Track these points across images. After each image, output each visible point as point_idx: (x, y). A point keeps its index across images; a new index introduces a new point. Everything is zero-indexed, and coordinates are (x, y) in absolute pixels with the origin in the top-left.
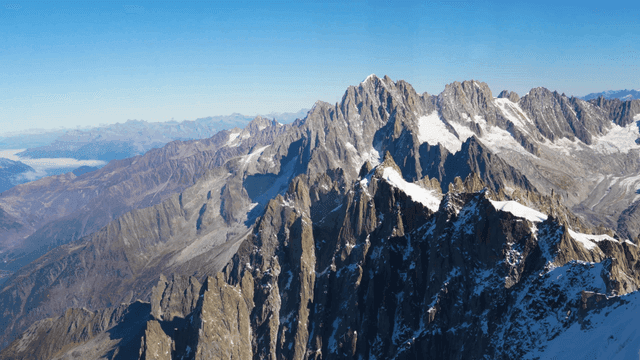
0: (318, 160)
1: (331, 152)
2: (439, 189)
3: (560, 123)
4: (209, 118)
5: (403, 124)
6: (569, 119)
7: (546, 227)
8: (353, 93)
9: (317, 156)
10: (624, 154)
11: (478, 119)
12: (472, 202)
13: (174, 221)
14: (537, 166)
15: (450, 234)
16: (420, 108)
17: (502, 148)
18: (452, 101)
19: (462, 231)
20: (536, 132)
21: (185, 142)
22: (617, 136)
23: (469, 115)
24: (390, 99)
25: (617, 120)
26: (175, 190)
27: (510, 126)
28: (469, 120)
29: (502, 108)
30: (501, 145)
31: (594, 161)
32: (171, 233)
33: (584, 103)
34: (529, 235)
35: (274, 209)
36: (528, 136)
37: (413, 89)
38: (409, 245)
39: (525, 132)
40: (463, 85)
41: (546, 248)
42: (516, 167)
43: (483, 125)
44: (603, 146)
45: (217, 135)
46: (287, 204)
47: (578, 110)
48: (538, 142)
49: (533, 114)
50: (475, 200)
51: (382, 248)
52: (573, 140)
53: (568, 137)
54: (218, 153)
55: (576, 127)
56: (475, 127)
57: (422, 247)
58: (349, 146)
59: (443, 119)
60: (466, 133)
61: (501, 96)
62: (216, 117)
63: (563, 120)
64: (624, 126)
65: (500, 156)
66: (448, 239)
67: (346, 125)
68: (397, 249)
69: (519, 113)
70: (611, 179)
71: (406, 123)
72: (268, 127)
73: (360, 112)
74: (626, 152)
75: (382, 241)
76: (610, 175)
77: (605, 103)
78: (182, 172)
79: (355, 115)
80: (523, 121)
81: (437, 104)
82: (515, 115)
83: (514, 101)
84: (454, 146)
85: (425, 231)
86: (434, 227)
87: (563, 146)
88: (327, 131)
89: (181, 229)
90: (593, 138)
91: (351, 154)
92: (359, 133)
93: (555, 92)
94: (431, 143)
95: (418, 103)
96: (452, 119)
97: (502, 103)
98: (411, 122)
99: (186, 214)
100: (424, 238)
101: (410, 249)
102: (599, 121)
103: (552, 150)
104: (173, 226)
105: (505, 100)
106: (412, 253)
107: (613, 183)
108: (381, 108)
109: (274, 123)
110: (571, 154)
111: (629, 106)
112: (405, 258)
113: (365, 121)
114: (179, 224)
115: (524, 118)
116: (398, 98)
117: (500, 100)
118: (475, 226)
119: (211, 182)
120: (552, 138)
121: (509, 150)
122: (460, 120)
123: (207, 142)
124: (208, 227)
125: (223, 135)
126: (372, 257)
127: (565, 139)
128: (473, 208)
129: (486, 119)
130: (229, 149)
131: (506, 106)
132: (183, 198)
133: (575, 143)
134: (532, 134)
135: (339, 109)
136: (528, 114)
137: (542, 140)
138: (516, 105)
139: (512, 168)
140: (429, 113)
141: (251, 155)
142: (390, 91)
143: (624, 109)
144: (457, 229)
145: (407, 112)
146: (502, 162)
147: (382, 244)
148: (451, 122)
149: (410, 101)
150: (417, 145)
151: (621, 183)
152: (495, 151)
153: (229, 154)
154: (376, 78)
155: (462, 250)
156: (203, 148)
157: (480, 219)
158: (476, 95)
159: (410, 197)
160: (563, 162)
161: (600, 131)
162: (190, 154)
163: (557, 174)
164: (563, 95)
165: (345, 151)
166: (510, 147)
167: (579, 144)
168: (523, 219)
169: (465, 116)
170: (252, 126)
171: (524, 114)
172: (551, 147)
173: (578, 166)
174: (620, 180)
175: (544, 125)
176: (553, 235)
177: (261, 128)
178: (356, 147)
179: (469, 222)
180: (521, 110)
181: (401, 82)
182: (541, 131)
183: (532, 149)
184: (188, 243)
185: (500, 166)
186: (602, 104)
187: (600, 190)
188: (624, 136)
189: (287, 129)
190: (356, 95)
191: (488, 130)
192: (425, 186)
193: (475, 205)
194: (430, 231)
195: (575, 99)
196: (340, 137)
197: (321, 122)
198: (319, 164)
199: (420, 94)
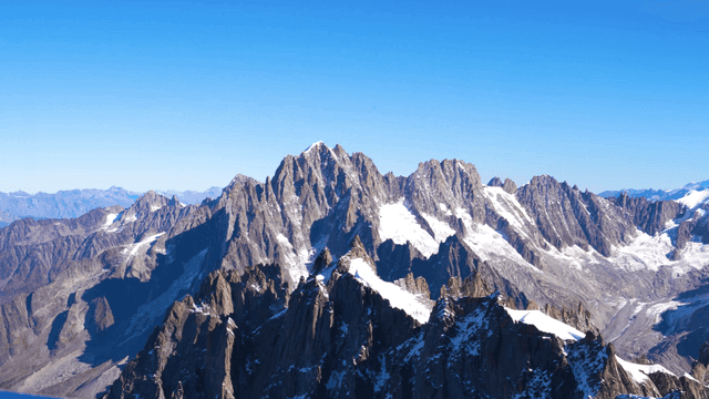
0: (236, 256)
1: (256, 246)
2: (427, 293)
3: (569, 225)
4: (76, 192)
5: (358, 213)
6: (582, 223)
7: (585, 349)
8: (292, 166)
9: (235, 250)
10: (652, 272)
11: (461, 213)
12: (478, 310)
13: (17, 334)
14: (539, 281)
15: (446, 353)
16: (382, 193)
17: (492, 254)
18: (426, 185)
19: (462, 350)
20: (537, 235)
21: (40, 222)
22: (643, 247)
23: (449, 207)
24: (342, 176)
25: (644, 226)
26: (22, 290)
27: (502, 226)
28: (449, 213)
29: (494, 200)
30: (490, 250)
31: (613, 279)
32: (11, 351)
33: (601, 200)
34: (560, 359)
35: (180, 315)
36: (527, 241)
37: (374, 166)
38: (384, 370)
39: (524, 235)
40: (442, 164)
41: (584, 377)
42: (511, 281)
43: (468, 221)
44: (625, 259)
45: (88, 214)
46: (198, 310)
47: (594, 208)
48: (540, 249)
49: (534, 212)
50: (483, 308)
51: (344, 373)
52: (587, 250)
53: (580, 245)
54: (89, 241)
55: (590, 231)
56: (456, 223)
57: (404, 372)
58: (282, 239)
59: (414, 211)
60: (444, 231)
61: (490, 184)
62: (86, 191)
63: (574, 221)
64: (653, 235)
65: (490, 264)
66: (444, 361)
67: (279, 210)
68: (366, 375)
69: (515, 208)
70: (635, 305)
71: (363, 211)
72: (164, 208)
73: (298, 192)
74: (656, 270)
75: (344, 362)
76: (634, 299)
77: (628, 203)
78: (33, 265)
79: (291, 197)
80: (521, 220)
81: (405, 189)
82: (510, 211)
83: (509, 191)
84: (428, 247)
85: (408, 350)
86: (422, 344)
87: (573, 257)
88: (251, 215)
89: (26, 347)
90: (613, 248)
91: (283, 250)
92: (296, 221)
93: (564, 185)
94: (396, 242)
95: (380, 186)
96: (425, 210)
97: (492, 194)
98: (369, 210)
99: (36, 324)
100: (406, 360)
101: (385, 376)
102: (620, 225)
103: (558, 261)
104: (15, 342)
105: (497, 190)
106: (388, 382)
107: (638, 309)
108: (328, 189)
109: (172, 202)
110: (584, 268)
111: (660, 209)
112: (377, 389)
113: (305, 204)
114: (24, 339)
115: (522, 216)
116: (353, 177)
117: (491, 189)
118: (483, 345)
119: (76, 280)
120: (558, 245)
121: (502, 257)
122: (436, 212)
123: (73, 223)
124: (68, 345)
125: (97, 215)
126: (328, 386)
127: (576, 247)
128: (479, 319)
129: (472, 214)
130: (105, 234)
131: (499, 198)
132: (33, 301)
133: (590, 253)
134: (533, 237)
135: (270, 187)
136: (527, 210)
137: (545, 247)
138: (512, 198)
139: (506, 282)
140: (395, 200)
141: (139, 244)
142: (343, 166)
143: (653, 211)
144: (457, 348)
145: (364, 197)
146: (493, 273)
147: (344, 368)
148: (424, 215)
149: (369, 182)
150: (377, 243)
151: (649, 311)
152: (484, 258)
153: (105, 242)
154: (323, 147)
155: (462, 378)
156: (66, 232)
157: (490, 333)
158: (459, 180)
159: (387, 301)
160: (573, 278)
161: (622, 240)
162: (47, 239)
163: (565, 293)
164: (575, 188)
165: (276, 246)
166: (503, 253)
167: (594, 254)
168: (552, 336)
169: (443, 207)
170: (140, 205)
171: (523, 210)
172: (557, 256)
173: (593, 285)
174: (647, 307)
175: (549, 226)
176: (593, 360)
177: (154, 208)
178: (291, 241)
179: (473, 339)
180: (518, 205)
181: (358, 155)
182: (544, 233)
183: (533, 259)
184: (36, 368)
185: (490, 279)
186: (625, 202)
187: (622, 318)
188: (654, 248)
189: (192, 211)
190: (295, 169)
191: (474, 228)
192: (408, 288)
193: (482, 315)
194: (415, 351)
195: (590, 194)
196: (270, 225)
197: (243, 202)
198: (238, 262)
199: (383, 173)
